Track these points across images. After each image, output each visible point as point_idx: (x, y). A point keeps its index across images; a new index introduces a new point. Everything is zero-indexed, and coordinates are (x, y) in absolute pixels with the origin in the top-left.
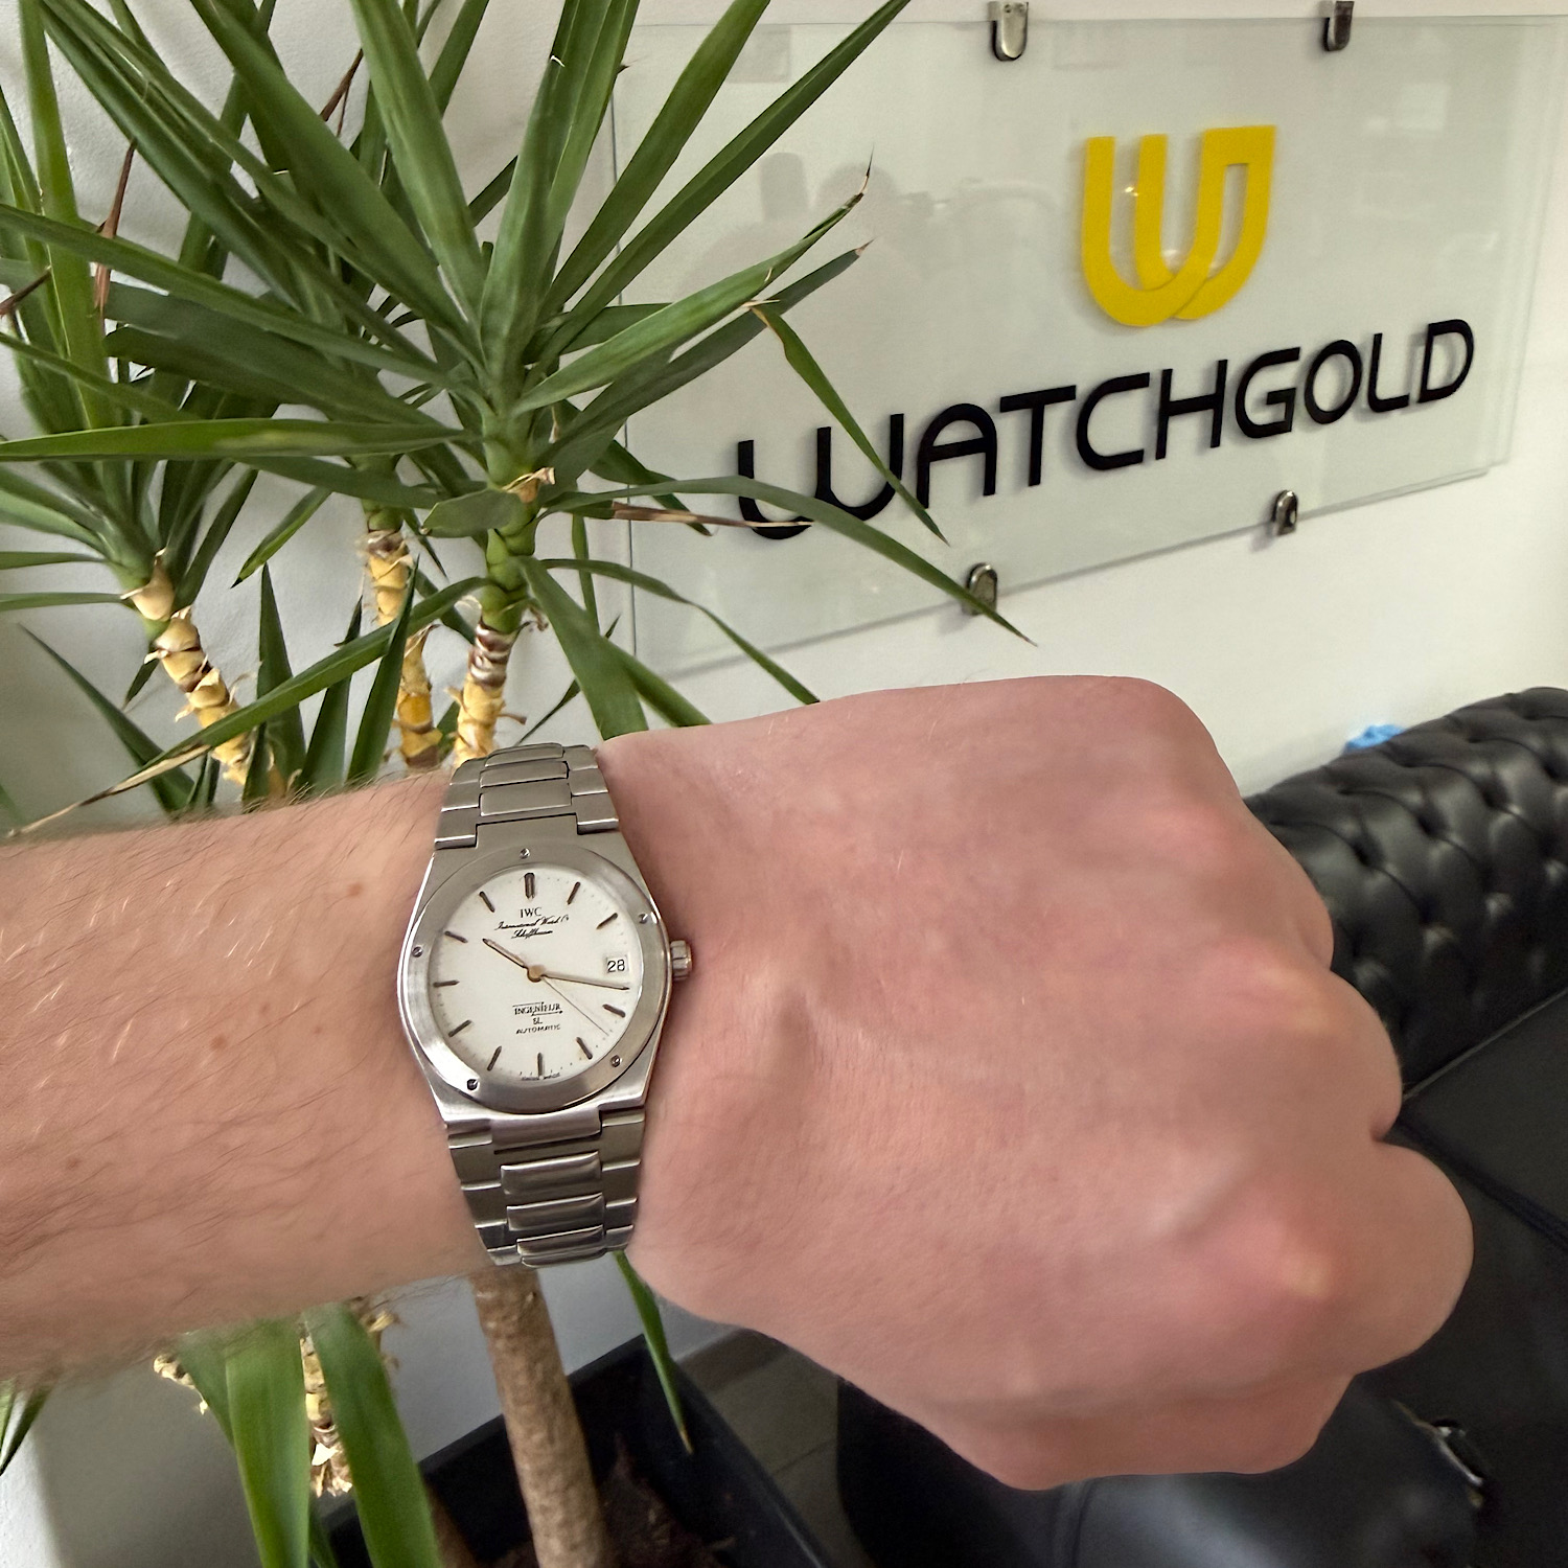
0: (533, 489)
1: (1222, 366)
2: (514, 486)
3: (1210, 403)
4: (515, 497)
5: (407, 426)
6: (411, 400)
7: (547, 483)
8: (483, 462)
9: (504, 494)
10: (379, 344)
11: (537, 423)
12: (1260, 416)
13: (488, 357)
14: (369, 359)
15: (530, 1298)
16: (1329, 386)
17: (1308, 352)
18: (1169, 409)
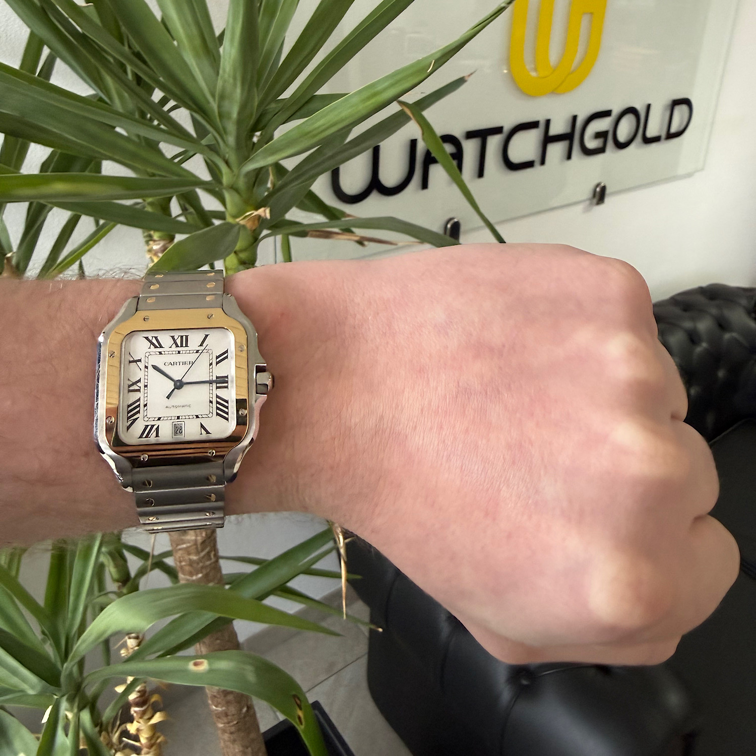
0: (256, 222)
1: (575, 118)
2: (244, 218)
3: (567, 137)
4: (244, 226)
5: (175, 178)
6: (176, 160)
7: (265, 218)
8: (223, 202)
9: (238, 224)
10: (159, 125)
11: (258, 176)
12: (591, 144)
13: (226, 132)
14: (153, 135)
15: (245, 710)
16: (625, 129)
17: (616, 112)
18: (548, 139)
